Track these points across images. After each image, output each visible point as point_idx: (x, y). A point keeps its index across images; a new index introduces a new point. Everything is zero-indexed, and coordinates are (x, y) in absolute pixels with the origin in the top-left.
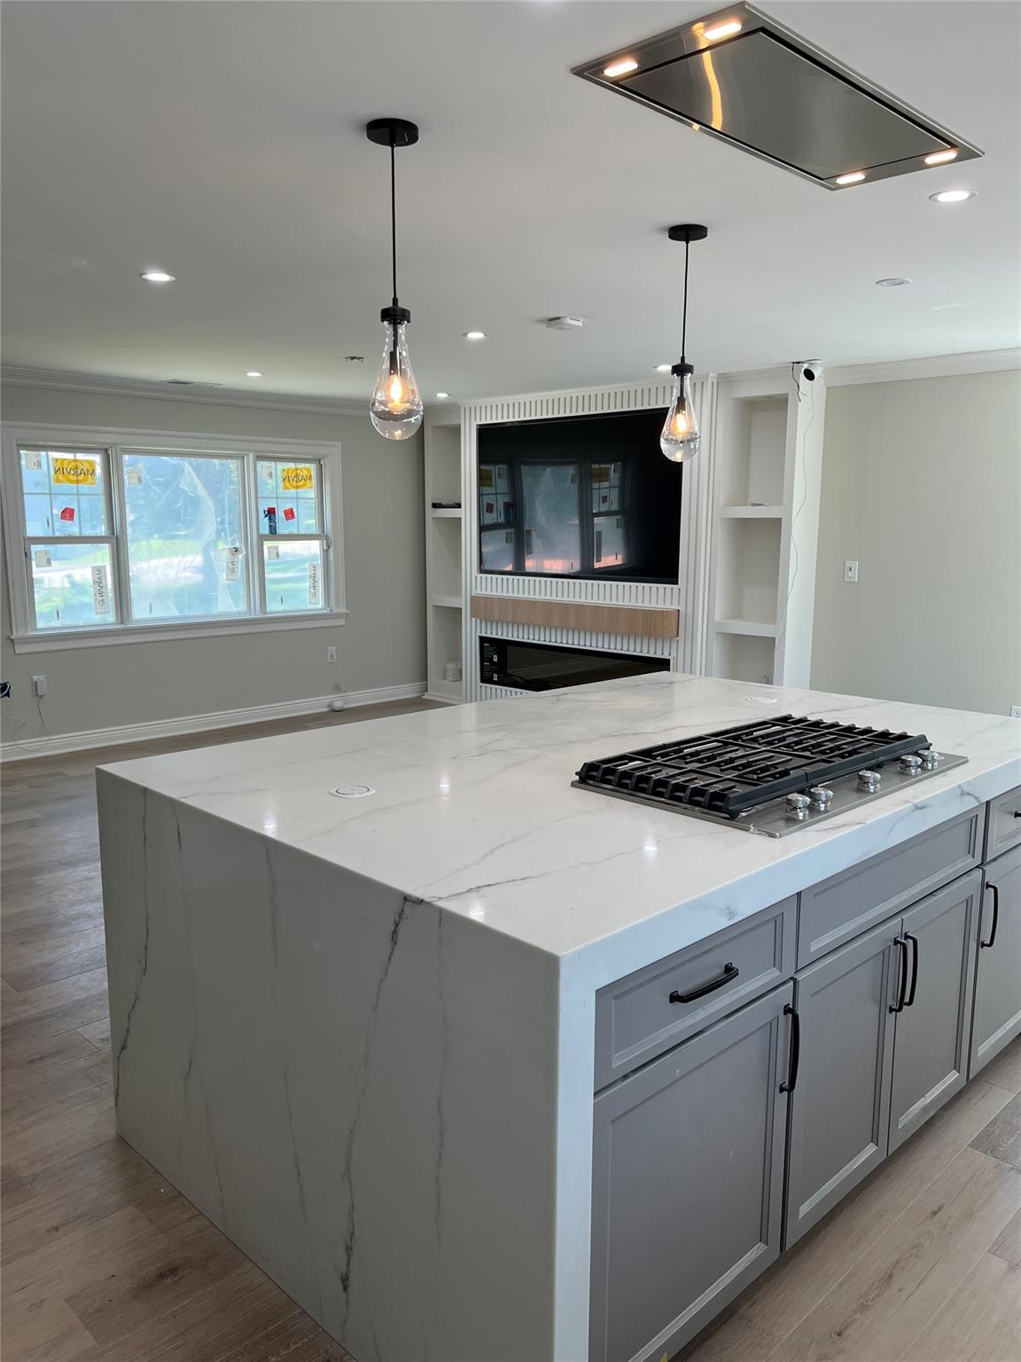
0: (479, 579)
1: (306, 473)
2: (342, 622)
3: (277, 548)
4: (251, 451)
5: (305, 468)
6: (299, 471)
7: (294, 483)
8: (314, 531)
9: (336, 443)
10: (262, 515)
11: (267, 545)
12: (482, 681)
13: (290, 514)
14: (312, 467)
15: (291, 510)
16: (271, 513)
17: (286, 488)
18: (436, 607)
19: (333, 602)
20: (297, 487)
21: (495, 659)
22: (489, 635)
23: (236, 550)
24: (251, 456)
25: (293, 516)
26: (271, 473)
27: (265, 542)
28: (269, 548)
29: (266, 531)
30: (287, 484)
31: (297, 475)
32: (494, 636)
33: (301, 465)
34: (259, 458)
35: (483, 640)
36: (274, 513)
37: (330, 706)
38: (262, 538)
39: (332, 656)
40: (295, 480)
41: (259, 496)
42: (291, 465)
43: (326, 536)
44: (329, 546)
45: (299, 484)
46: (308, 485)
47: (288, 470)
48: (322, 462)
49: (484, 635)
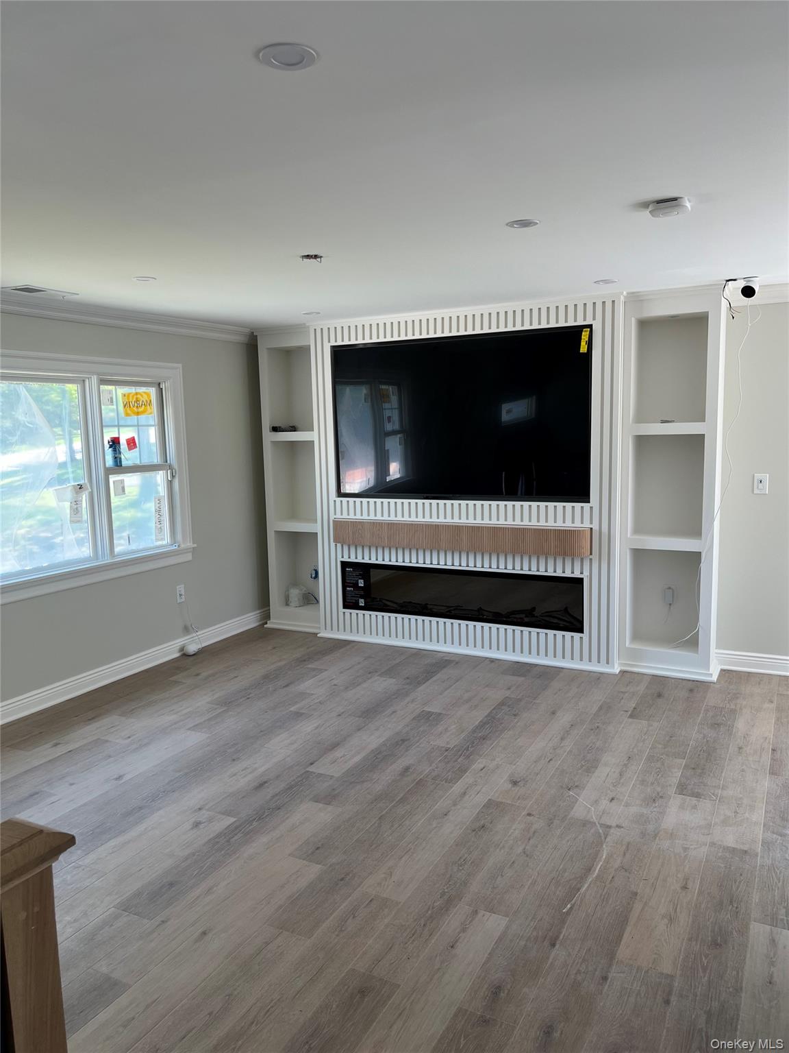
0: (338, 504)
1: (145, 398)
2: (189, 557)
3: (122, 481)
4: (93, 373)
5: (145, 393)
6: (139, 396)
7: (135, 409)
8: (156, 459)
9: (175, 365)
10: (107, 446)
11: (112, 478)
12: (345, 607)
13: (132, 443)
14: (152, 391)
15: (133, 439)
16: (115, 443)
17: (127, 415)
18: (277, 532)
19: (179, 537)
20: (138, 414)
21: (361, 583)
22: (353, 559)
23: (81, 487)
24: (95, 379)
25: (135, 444)
26: (112, 398)
27: (110, 476)
28: (114, 482)
29: (110, 462)
30: (129, 412)
31: (137, 401)
32: (360, 560)
33: (142, 390)
34: (103, 382)
35: (344, 565)
36: (119, 443)
37: (182, 649)
38: (109, 471)
39: (180, 595)
40: (135, 406)
41: (104, 424)
42: (132, 390)
43: (170, 467)
44: (173, 477)
45: (141, 410)
46: (149, 410)
47: (129, 394)
48: (163, 386)
49: (346, 559)
